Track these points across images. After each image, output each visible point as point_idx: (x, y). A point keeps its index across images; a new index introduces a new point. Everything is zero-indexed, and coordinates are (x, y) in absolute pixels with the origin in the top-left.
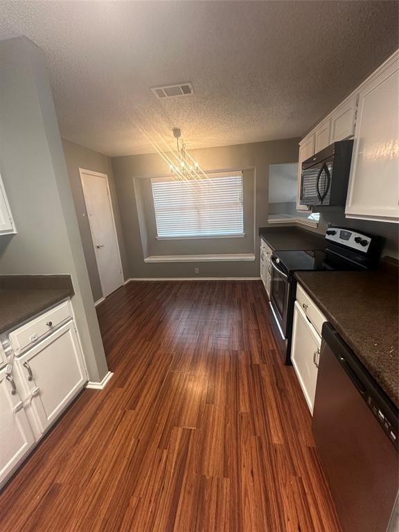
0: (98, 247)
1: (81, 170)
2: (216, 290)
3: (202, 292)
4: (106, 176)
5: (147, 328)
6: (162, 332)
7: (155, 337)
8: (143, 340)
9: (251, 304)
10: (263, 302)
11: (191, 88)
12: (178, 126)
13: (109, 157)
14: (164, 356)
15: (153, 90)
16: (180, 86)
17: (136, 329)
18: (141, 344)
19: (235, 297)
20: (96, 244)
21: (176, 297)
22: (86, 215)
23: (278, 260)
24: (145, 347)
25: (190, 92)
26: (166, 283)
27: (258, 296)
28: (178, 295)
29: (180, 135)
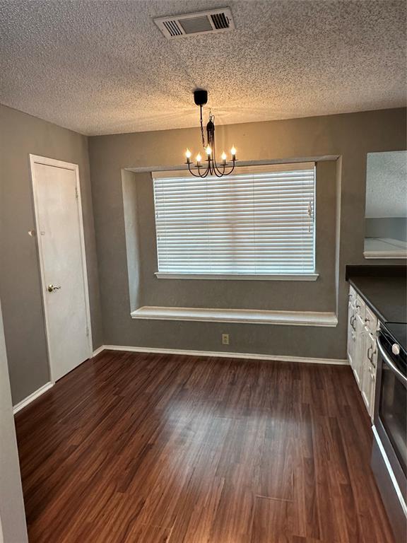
0: (50, 290)
1: (33, 158)
2: (261, 381)
3: (232, 383)
4: (76, 167)
5: (121, 457)
6: (149, 471)
7: (136, 482)
8: (109, 490)
9: (330, 419)
10: (357, 420)
11: (230, 17)
12: (202, 86)
13: (83, 136)
14: (148, 533)
15: (160, 22)
16: (209, 14)
17: (101, 457)
18: (105, 497)
19: (297, 401)
20: (46, 285)
21: (183, 390)
22: (35, 233)
23: (396, 349)
24: (112, 505)
25: (228, 26)
26: (168, 358)
27: (344, 403)
28: (187, 386)
29: (205, 101)
